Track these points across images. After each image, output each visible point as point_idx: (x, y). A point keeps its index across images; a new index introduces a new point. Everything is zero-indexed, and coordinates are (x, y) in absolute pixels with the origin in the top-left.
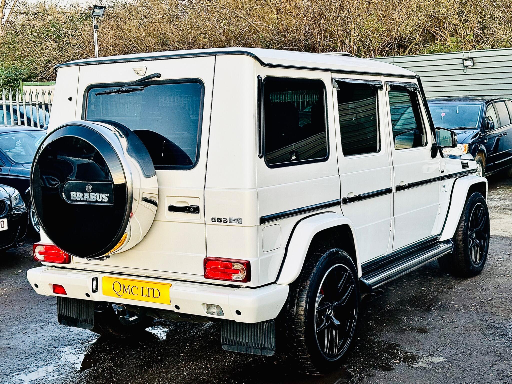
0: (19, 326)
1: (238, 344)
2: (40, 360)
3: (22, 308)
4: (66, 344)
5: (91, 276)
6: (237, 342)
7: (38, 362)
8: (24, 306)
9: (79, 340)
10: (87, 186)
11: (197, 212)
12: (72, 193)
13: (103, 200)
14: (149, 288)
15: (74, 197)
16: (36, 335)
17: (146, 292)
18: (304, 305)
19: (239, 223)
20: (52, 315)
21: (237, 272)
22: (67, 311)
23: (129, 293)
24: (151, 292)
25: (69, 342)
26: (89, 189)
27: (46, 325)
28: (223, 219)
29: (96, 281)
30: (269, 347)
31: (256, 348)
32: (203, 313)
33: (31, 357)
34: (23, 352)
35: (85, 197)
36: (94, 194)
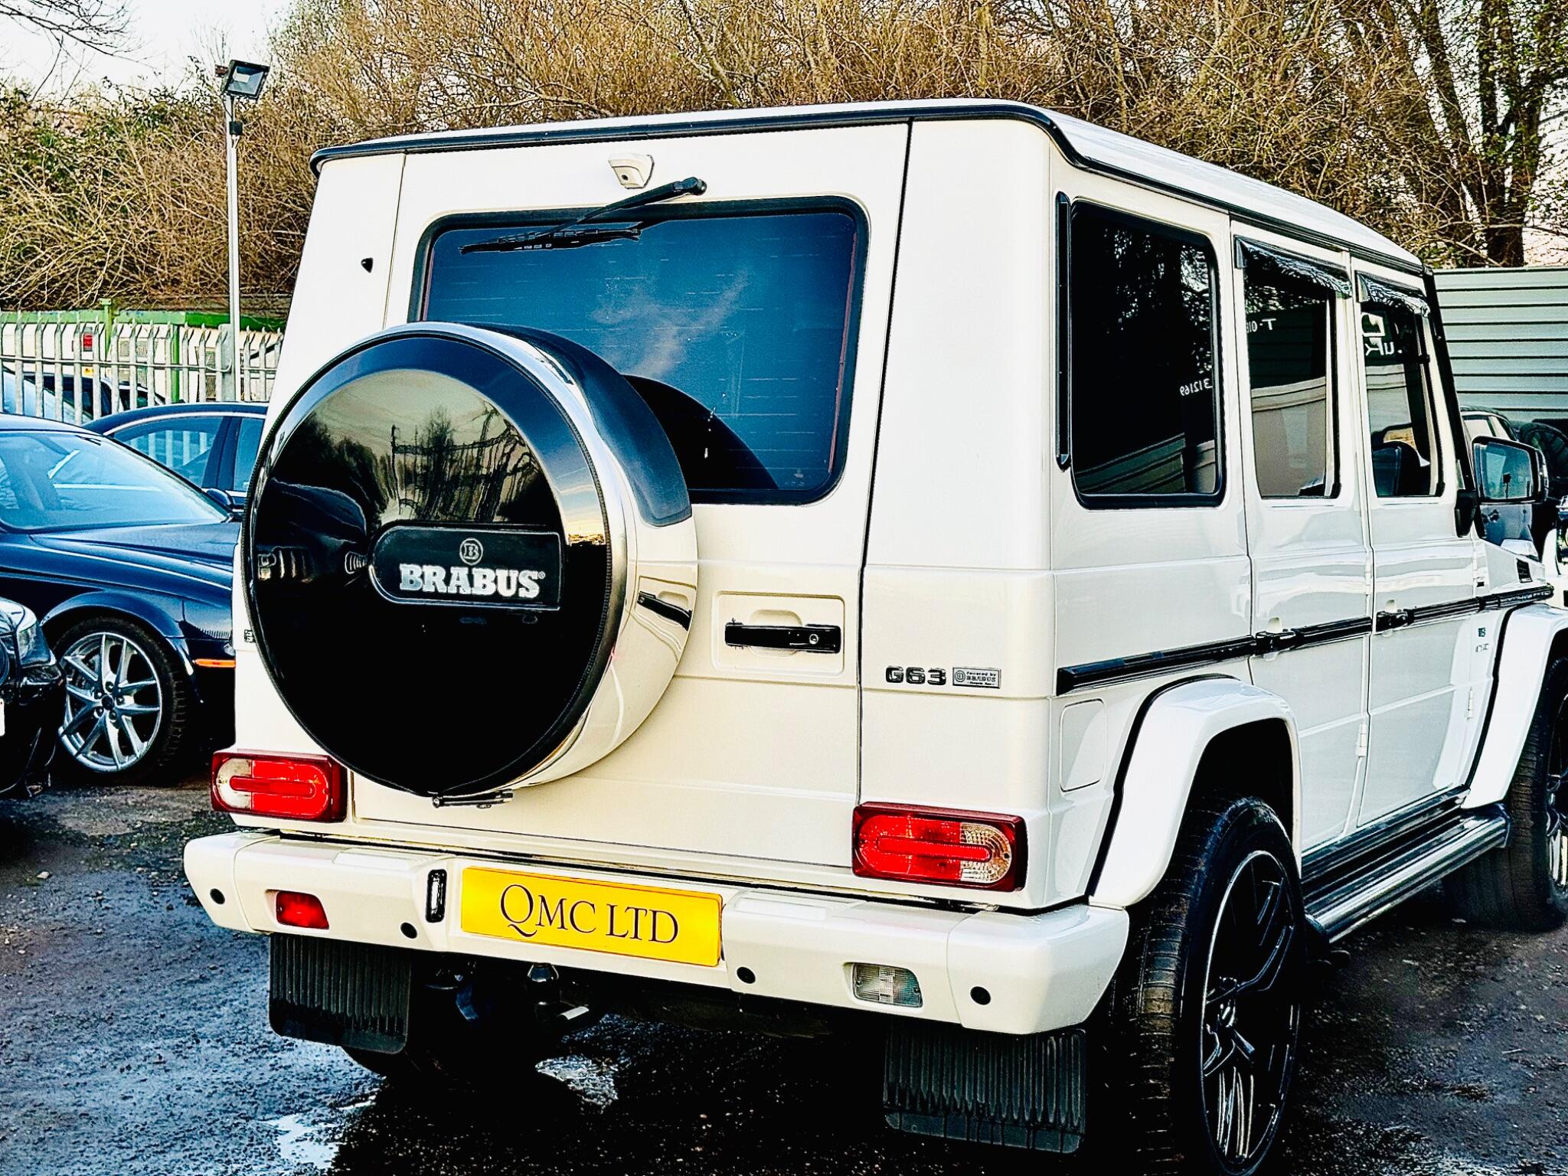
0: (95, 1046)
1: (947, 1109)
2: (206, 1159)
3: (89, 988)
4: (281, 1106)
5: (421, 866)
6: (944, 1100)
7: (204, 1166)
8: (94, 983)
9: (321, 1094)
10: (464, 543)
11: (832, 649)
12: (405, 569)
13: (522, 593)
14: (637, 910)
15: (412, 582)
16: (164, 1077)
17: (625, 922)
18: (1173, 982)
19: (988, 686)
20: (200, 1015)
21: (978, 854)
22: (305, 989)
23: (563, 927)
24: (646, 922)
25: (288, 1099)
26: (471, 553)
27: (189, 1044)
28: (931, 671)
29: (440, 883)
30: (1063, 1120)
31: (1016, 1122)
32: (841, 994)
33: (170, 1147)
34: (138, 1130)
35: (453, 582)
36: (488, 572)
